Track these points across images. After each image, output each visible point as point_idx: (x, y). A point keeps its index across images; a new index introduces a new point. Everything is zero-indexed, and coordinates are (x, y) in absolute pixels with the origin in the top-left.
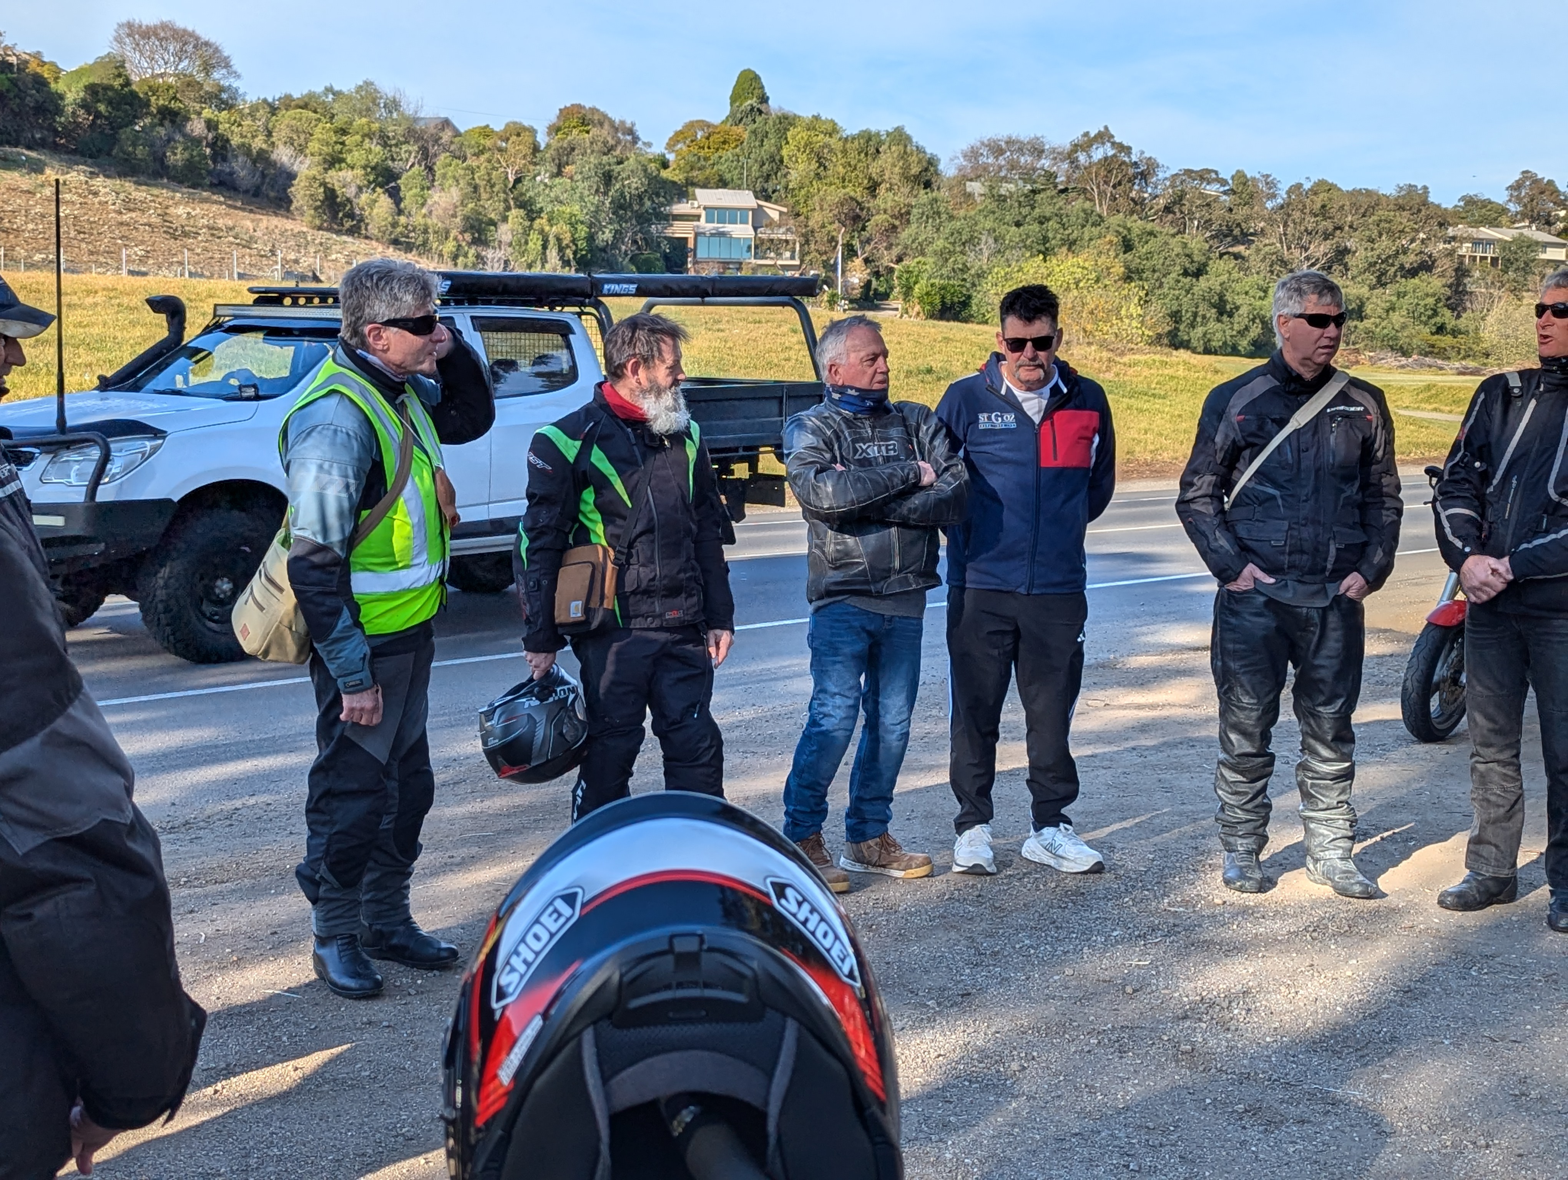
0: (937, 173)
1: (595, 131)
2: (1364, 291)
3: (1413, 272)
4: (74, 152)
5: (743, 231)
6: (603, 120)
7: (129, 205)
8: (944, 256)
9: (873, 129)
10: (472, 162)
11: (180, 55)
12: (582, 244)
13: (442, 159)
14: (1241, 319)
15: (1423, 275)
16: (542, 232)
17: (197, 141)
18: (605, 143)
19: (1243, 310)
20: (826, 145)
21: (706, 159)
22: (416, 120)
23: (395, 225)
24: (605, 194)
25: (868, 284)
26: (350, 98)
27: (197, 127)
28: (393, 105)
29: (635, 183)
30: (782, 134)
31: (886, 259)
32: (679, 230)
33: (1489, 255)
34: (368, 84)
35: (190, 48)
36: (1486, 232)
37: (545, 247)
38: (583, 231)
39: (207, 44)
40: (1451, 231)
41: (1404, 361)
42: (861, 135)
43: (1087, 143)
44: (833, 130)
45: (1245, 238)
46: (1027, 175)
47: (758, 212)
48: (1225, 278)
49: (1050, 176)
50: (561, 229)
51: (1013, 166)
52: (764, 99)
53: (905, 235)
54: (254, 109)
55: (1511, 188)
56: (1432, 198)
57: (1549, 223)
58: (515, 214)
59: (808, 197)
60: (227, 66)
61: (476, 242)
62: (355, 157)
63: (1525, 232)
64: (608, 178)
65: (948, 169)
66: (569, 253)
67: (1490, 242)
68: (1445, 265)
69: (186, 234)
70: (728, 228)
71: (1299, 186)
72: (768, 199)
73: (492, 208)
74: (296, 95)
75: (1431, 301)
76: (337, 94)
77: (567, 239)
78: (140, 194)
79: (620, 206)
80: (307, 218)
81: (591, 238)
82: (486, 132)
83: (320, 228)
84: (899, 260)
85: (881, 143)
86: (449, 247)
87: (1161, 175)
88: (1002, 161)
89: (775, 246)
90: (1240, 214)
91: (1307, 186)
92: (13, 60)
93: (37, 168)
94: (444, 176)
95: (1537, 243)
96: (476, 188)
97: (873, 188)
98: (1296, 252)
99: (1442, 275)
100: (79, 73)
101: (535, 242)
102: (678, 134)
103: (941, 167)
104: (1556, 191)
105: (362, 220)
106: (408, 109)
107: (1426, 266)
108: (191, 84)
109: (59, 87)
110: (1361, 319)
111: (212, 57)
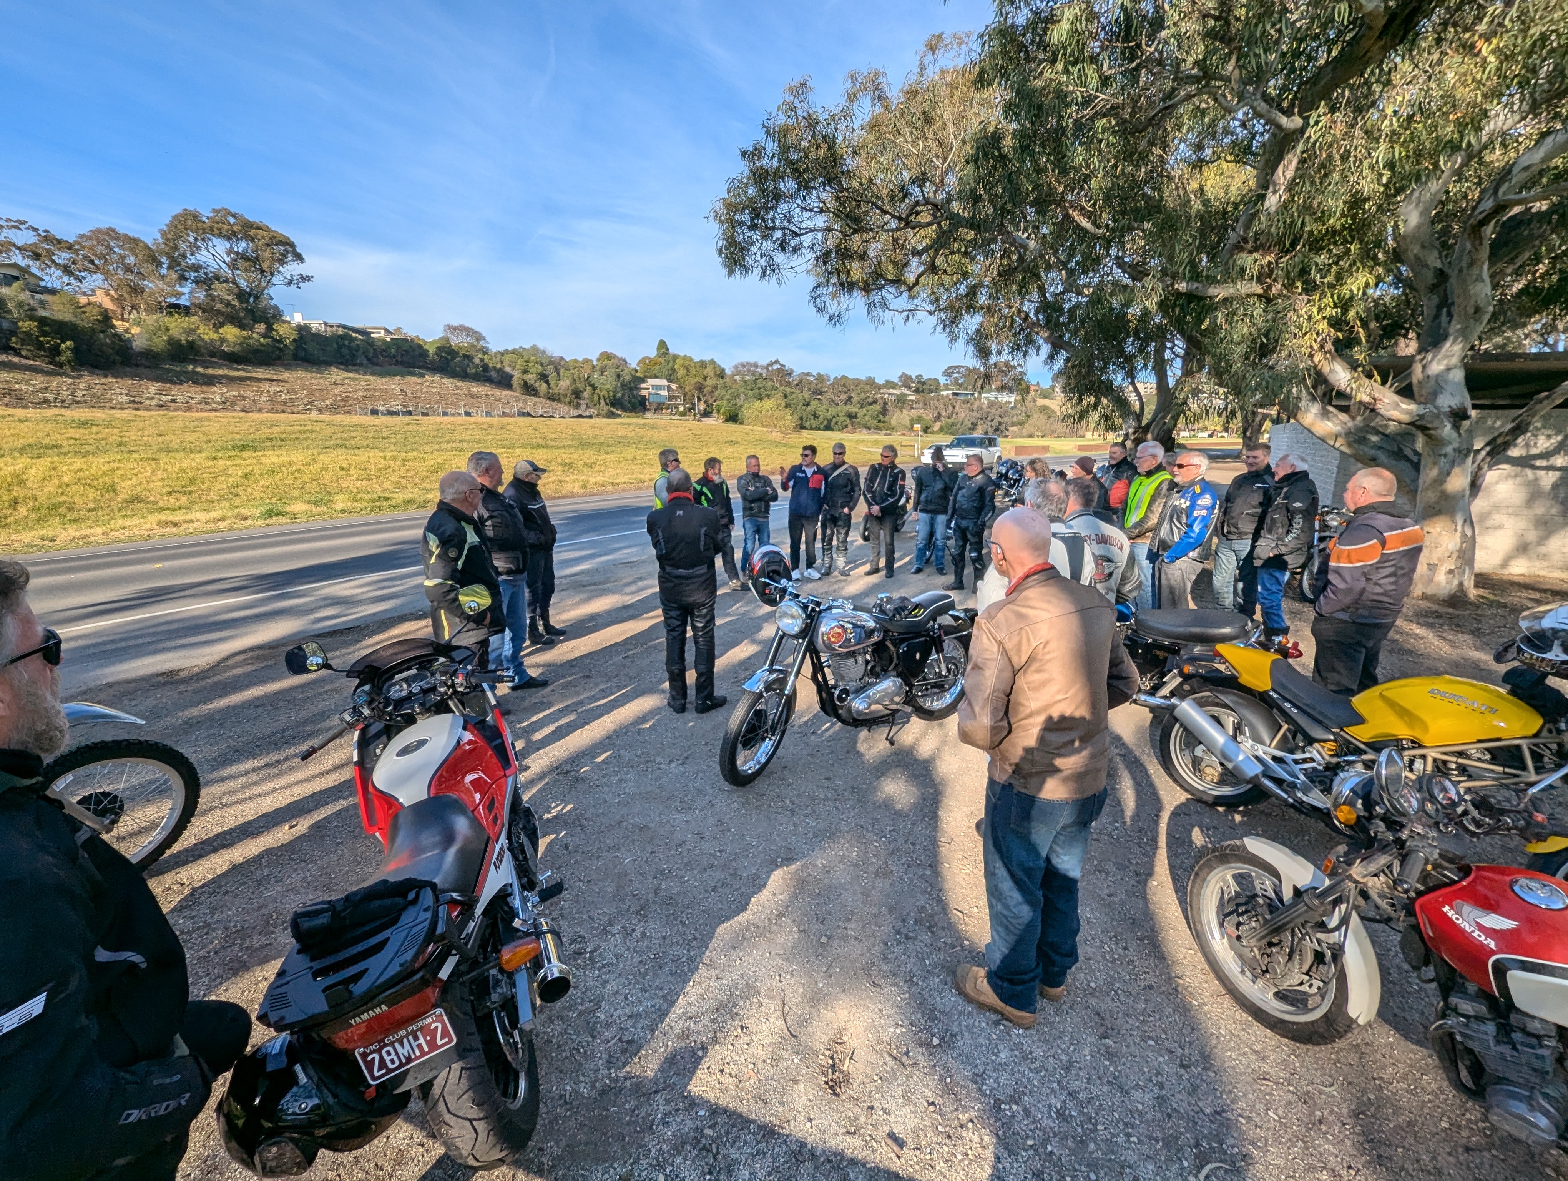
2: (857, 410)
3: (871, 404)
4: (435, 370)
5: (664, 393)
6: (615, 357)
7: (457, 388)
8: (729, 400)
10: (572, 371)
11: (468, 336)
13: (562, 371)
14: (821, 419)
15: (874, 405)
16: (598, 394)
17: (477, 366)
21: (650, 369)
23: (548, 393)
25: (705, 410)
27: (477, 361)
28: (544, 352)
29: (628, 378)
31: (711, 401)
32: (644, 393)
34: (534, 345)
35: (471, 333)
36: (892, 391)
37: (599, 399)
38: (611, 394)
39: (477, 332)
41: (868, 431)
43: (772, 364)
44: (691, 359)
45: (821, 394)
46: (753, 374)
47: (669, 387)
48: (815, 406)
50: (604, 393)
53: (716, 393)
58: (589, 388)
62: (532, 370)
64: (619, 376)
65: (728, 372)
66: (607, 401)
68: (880, 402)
69: (478, 397)
70: (659, 392)
73: (581, 386)
74: (510, 349)
75: (876, 413)
76: (524, 349)
77: (606, 397)
78: (460, 384)
79: (623, 385)
81: (614, 396)
82: (576, 361)
84: (715, 401)
86: (567, 399)
89: (675, 398)
91: (839, 377)
92: (408, 338)
93: (422, 376)
97: (705, 378)
98: (837, 398)
99: (880, 405)
100: (433, 342)
101: (596, 398)
103: (726, 371)
108: (473, 346)
109: (426, 347)
110: (856, 418)
111: (479, 337)
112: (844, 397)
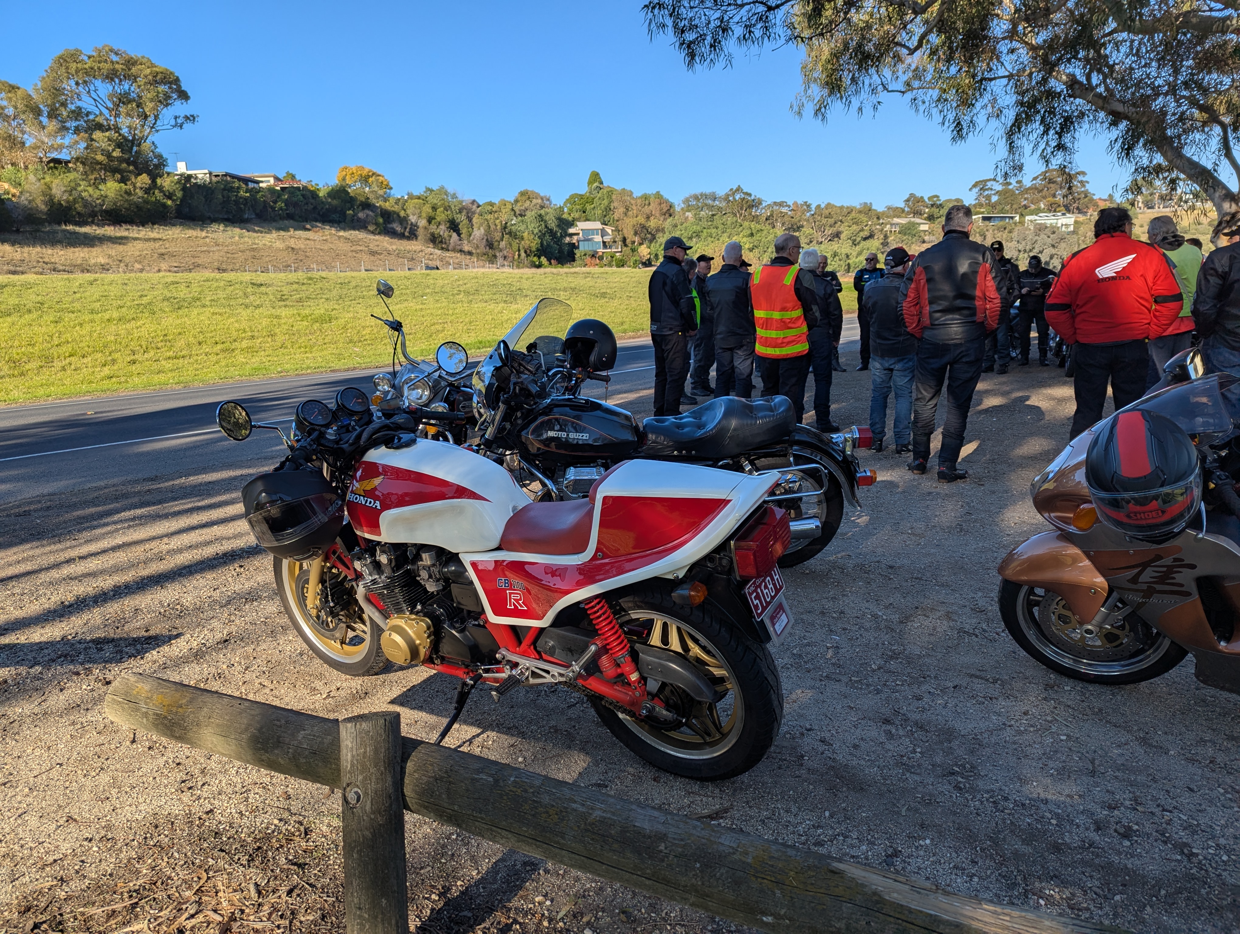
0: (673, 209)
1: (534, 201)
3: (867, 239)
5: (598, 238)
6: (537, 196)
9: (647, 193)
13: (476, 217)
17: (377, 214)
18: (539, 205)
20: (629, 201)
22: (463, 202)
24: (542, 226)
26: (436, 193)
27: (377, 208)
28: (454, 196)
29: (553, 222)
30: (610, 197)
32: (572, 239)
33: (898, 229)
34: (443, 186)
36: (896, 220)
40: (881, 221)
42: (642, 196)
44: (631, 194)
46: (710, 208)
47: (603, 230)
49: (719, 208)
51: (704, 205)
52: (601, 183)
54: (398, 201)
55: (905, 201)
56: (874, 208)
57: (921, 215)
59: (622, 223)
60: (388, 184)
61: (491, 249)
62: (441, 218)
63: (913, 220)
64: (542, 219)
65: (678, 207)
67: (897, 224)
68: (880, 234)
70: (591, 237)
71: (820, 206)
72: (606, 224)
73: (497, 235)
74: (414, 194)
76: (431, 192)
79: (548, 231)
80: (424, 243)
82: (491, 204)
83: (429, 247)
85: (651, 198)
87: (764, 205)
88: (699, 203)
89: (611, 244)
90: (796, 219)
91: (823, 206)
92: (301, 186)
94: (477, 224)
95: (916, 223)
96: (490, 228)
97: (648, 218)
99: (878, 239)
100: (328, 189)
102: (567, 200)
103: (675, 207)
104: (923, 201)
105: (446, 243)
106: (459, 197)
107: (872, 236)
109: (319, 194)
111: (381, 182)
112: (829, 232)
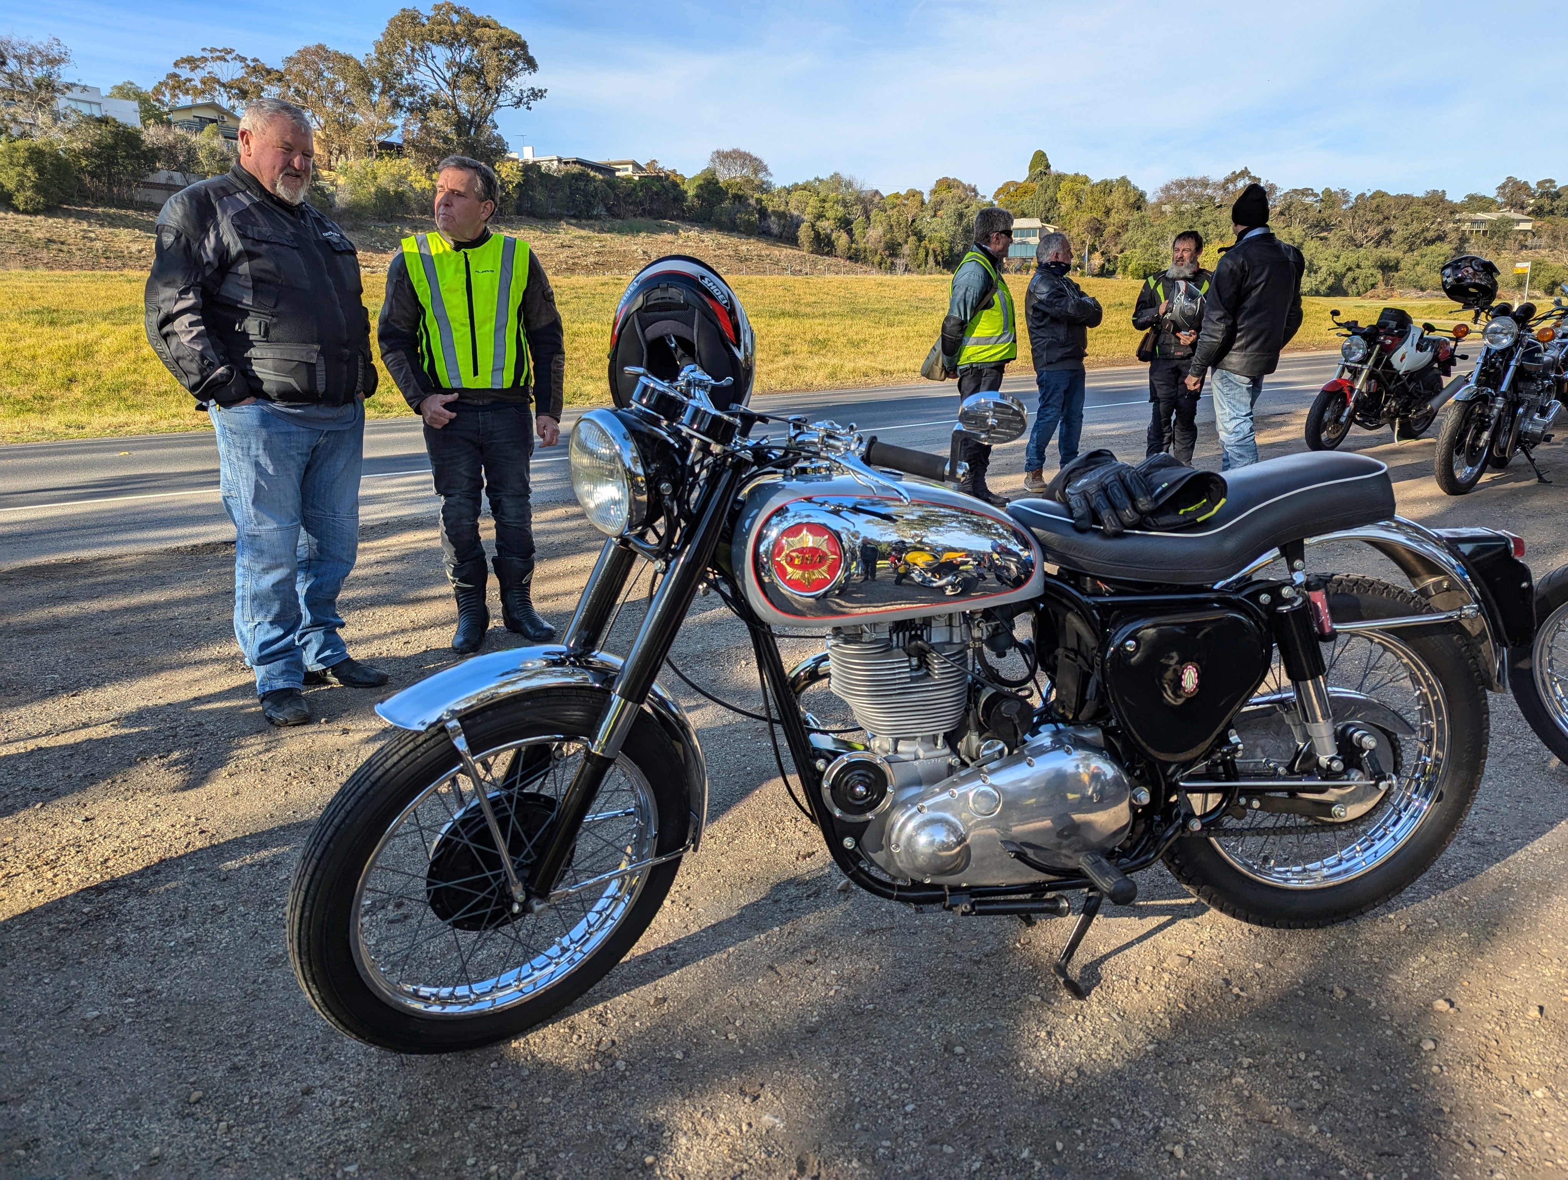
0: (1144, 201)
1: (954, 191)
2: (1400, 254)
3: (1432, 242)
4: (692, 221)
8: (1146, 248)
9: (1109, 179)
10: (889, 212)
11: (743, 166)
12: (946, 253)
14: (1321, 275)
15: (1439, 244)
16: (925, 247)
18: (960, 197)
19: (1324, 269)
20: (1082, 190)
21: (1015, 202)
22: (861, 192)
23: (849, 249)
24: (959, 225)
25: (1103, 266)
26: (827, 183)
28: (849, 185)
30: (1057, 186)
31: (1114, 251)
33: (1482, 229)
34: (836, 174)
35: (747, 162)
36: (1481, 216)
37: (927, 256)
38: (947, 246)
39: (756, 159)
40: (1457, 216)
41: (1421, 294)
42: (1101, 183)
43: (1234, 178)
44: (1086, 180)
45: (1328, 228)
46: (1198, 199)
48: (1313, 251)
49: (1211, 199)
50: (935, 245)
51: (1190, 194)
52: (1048, 167)
53: (1125, 237)
54: (779, 192)
55: (1499, 188)
56: (1448, 197)
57: (1522, 208)
58: (912, 239)
59: (1071, 220)
60: (766, 170)
61: (891, 255)
63: (1507, 214)
64: (961, 216)
65: (1151, 198)
66: (940, 258)
67: (1483, 222)
68: (1453, 236)
69: (746, 260)
70: (1028, 239)
71: (1363, 195)
72: (1048, 222)
73: (900, 236)
74: (800, 183)
75: (1442, 258)
76: (821, 181)
77: (939, 250)
78: (724, 240)
80: (805, 248)
81: (951, 250)
83: (812, 252)
84: (1122, 251)
85: (1113, 186)
86: (877, 258)
87: (1278, 194)
88: (1183, 192)
90: (1326, 214)
91: (1368, 194)
92: (662, 175)
93: (675, 229)
94: (875, 221)
95: (1513, 220)
96: (891, 226)
97: (1108, 212)
98: (1360, 234)
99: (1450, 242)
100: (694, 179)
101: (922, 252)
102: (1000, 189)
103: (1147, 197)
104: (1529, 188)
105: (833, 246)
106: (857, 186)
107: (1441, 238)
108: (748, 181)
109: (685, 187)
110: (1397, 270)
111: (758, 166)
112: (1374, 231)
